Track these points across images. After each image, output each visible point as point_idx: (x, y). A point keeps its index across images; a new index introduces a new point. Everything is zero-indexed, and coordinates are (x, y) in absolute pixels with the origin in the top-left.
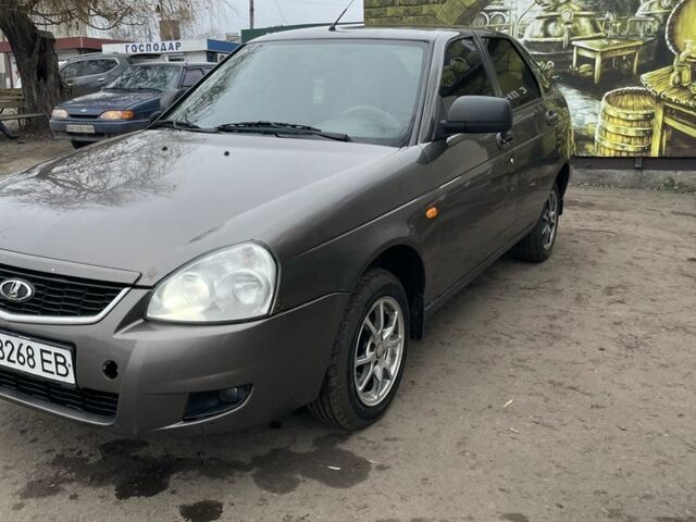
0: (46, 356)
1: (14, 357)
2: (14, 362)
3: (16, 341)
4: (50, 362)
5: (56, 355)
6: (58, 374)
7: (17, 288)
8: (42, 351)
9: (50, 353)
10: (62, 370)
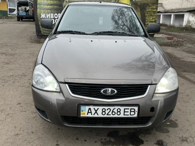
0: (126, 110)
1: (110, 113)
2: (110, 115)
3: (112, 108)
4: (128, 112)
5: (131, 109)
6: (130, 115)
7: (110, 91)
8: (125, 109)
9: (129, 109)
10: (132, 113)
